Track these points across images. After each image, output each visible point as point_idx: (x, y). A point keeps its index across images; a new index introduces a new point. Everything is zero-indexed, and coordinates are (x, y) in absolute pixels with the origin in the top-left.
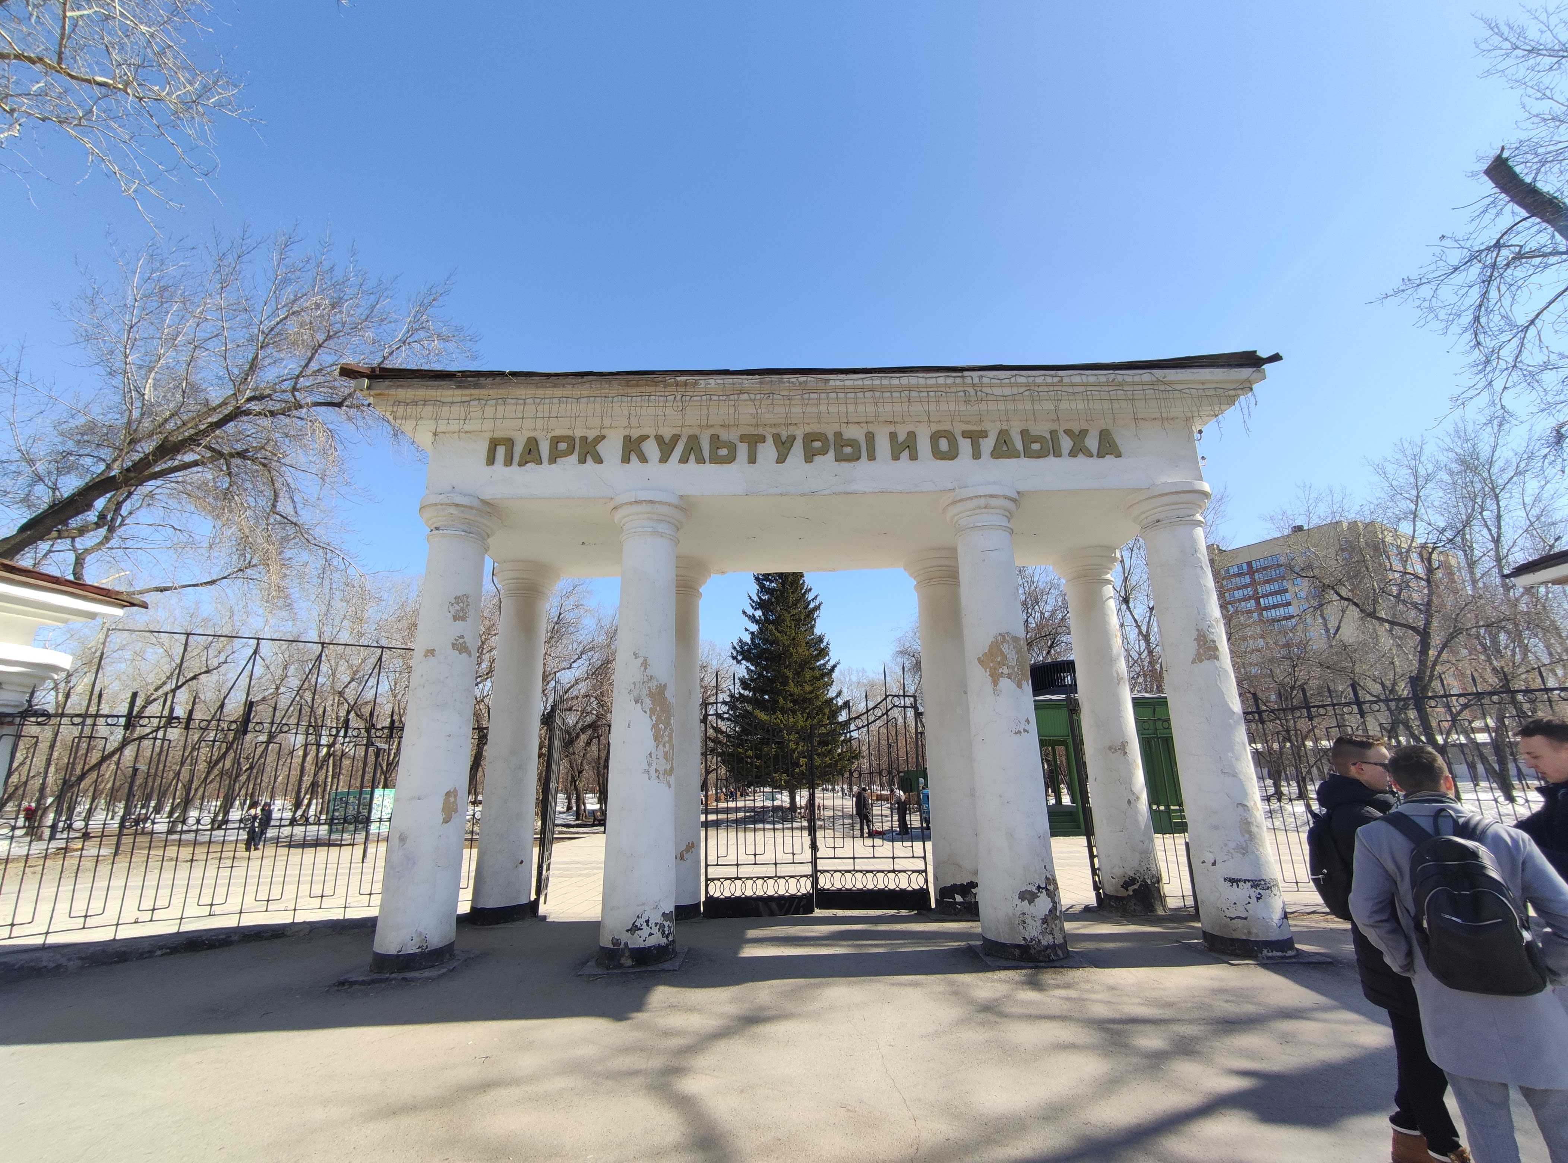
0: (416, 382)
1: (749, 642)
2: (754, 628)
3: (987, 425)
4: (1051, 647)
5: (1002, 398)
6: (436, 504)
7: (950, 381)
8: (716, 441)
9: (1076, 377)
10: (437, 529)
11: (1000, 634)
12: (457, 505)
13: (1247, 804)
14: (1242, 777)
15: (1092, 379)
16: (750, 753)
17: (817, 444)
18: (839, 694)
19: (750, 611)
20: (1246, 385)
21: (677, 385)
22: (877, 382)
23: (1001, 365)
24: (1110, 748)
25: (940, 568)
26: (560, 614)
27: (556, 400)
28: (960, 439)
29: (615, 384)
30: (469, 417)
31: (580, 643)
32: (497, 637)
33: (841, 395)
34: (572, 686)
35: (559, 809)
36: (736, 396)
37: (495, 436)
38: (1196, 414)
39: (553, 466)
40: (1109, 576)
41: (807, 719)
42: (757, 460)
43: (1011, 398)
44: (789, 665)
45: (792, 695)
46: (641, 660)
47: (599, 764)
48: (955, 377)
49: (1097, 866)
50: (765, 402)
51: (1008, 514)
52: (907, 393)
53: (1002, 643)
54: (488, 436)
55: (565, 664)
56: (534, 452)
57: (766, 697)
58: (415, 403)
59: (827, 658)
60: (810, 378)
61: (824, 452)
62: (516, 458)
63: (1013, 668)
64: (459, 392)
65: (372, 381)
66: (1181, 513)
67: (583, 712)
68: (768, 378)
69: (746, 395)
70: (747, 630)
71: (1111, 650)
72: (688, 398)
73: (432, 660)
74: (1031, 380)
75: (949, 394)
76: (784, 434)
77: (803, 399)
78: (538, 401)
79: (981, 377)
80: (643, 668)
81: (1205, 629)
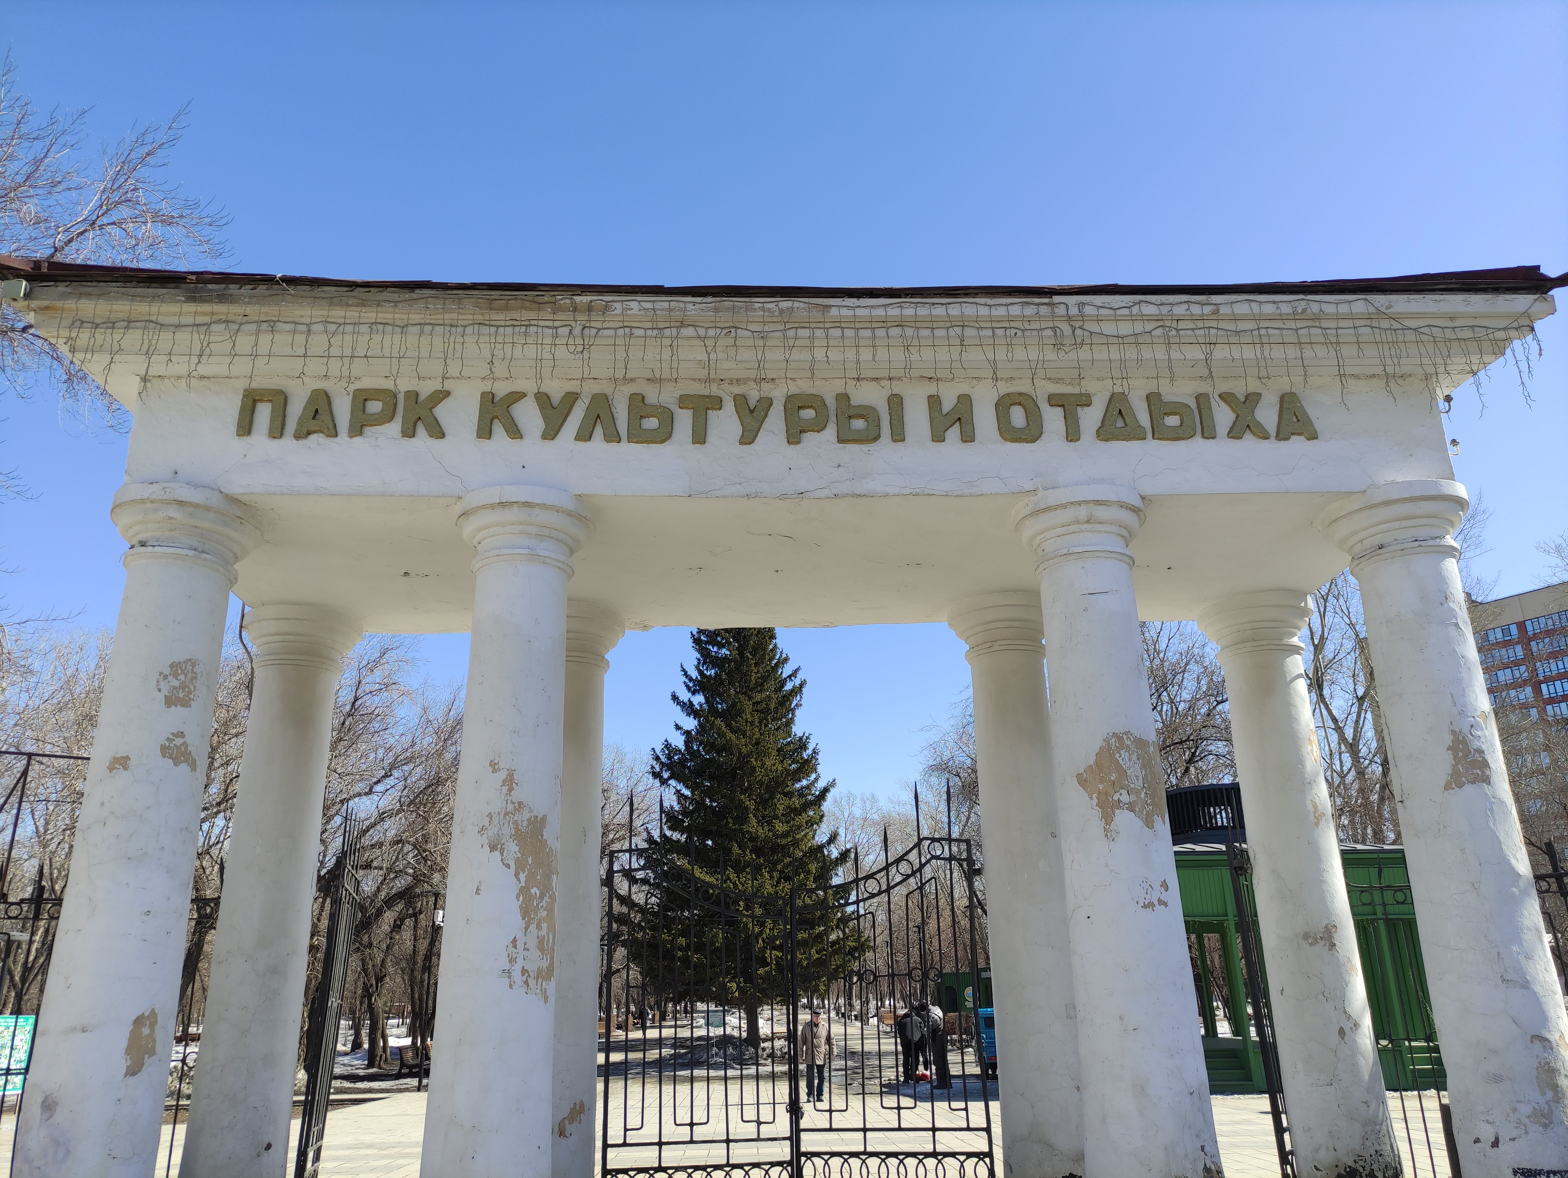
0: (113, 288)
1: (682, 747)
2: (690, 724)
3: (1089, 386)
4: (1191, 761)
5: (1116, 340)
6: (142, 501)
7: (1029, 311)
8: (637, 403)
9: (1242, 305)
10: (143, 544)
11: (1114, 735)
12: (181, 503)
13: (1548, 1036)
14: (1538, 989)
15: (1268, 309)
16: (682, 941)
17: (808, 414)
18: (833, 838)
19: (685, 696)
20: (1524, 322)
21: (575, 310)
22: (909, 312)
23: (1116, 285)
24: (1306, 936)
25: (1009, 624)
26: (356, 699)
27: (364, 328)
28: (1045, 407)
29: (468, 303)
30: (207, 352)
31: (390, 749)
32: (241, 739)
33: (849, 333)
34: (373, 825)
35: (340, 1047)
36: (674, 331)
37: (254, 385)
38: (1441, 369)
39: (358, 440)
40: (1295, 640)
41: (778, 882)
42: (708, 439)
43: (1132, 340)
44: (750, 787)
45: (753, 839)
46: (503, 775)
47: (415, 963)
48: (1038, 304)
49: (1288, 1147)
50: (722, 342)
51: (1126, 534)
52: (958, 330)
53: (1118, 750)
54: (241, 384)
55: (360, 787)
56: (324, 416)
57: (710, 843)
58: (111, 324)
59: (813, 776)
60: (798, 304)
61: (819, 426)
62: (292, 424)
63: (1138, 793)
64: (190, 307)
65: (35, 284)
66: (1421, 533)
67: (390, 870)
68: (728, 302)
69: (691, 329)
70: (678, 727)
71: (1303, 766)
72: (593, 331)
73: (122, 777)
74: (1165, 310)
75: (1027, 333)
76: (754, 395)
77: (785, 337)
78: (332, 328)
79: (1081, 305)
80: (505, 789)
81: (1466, 730)
